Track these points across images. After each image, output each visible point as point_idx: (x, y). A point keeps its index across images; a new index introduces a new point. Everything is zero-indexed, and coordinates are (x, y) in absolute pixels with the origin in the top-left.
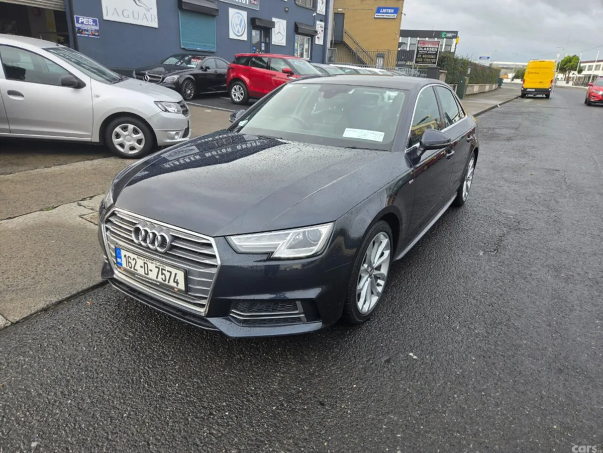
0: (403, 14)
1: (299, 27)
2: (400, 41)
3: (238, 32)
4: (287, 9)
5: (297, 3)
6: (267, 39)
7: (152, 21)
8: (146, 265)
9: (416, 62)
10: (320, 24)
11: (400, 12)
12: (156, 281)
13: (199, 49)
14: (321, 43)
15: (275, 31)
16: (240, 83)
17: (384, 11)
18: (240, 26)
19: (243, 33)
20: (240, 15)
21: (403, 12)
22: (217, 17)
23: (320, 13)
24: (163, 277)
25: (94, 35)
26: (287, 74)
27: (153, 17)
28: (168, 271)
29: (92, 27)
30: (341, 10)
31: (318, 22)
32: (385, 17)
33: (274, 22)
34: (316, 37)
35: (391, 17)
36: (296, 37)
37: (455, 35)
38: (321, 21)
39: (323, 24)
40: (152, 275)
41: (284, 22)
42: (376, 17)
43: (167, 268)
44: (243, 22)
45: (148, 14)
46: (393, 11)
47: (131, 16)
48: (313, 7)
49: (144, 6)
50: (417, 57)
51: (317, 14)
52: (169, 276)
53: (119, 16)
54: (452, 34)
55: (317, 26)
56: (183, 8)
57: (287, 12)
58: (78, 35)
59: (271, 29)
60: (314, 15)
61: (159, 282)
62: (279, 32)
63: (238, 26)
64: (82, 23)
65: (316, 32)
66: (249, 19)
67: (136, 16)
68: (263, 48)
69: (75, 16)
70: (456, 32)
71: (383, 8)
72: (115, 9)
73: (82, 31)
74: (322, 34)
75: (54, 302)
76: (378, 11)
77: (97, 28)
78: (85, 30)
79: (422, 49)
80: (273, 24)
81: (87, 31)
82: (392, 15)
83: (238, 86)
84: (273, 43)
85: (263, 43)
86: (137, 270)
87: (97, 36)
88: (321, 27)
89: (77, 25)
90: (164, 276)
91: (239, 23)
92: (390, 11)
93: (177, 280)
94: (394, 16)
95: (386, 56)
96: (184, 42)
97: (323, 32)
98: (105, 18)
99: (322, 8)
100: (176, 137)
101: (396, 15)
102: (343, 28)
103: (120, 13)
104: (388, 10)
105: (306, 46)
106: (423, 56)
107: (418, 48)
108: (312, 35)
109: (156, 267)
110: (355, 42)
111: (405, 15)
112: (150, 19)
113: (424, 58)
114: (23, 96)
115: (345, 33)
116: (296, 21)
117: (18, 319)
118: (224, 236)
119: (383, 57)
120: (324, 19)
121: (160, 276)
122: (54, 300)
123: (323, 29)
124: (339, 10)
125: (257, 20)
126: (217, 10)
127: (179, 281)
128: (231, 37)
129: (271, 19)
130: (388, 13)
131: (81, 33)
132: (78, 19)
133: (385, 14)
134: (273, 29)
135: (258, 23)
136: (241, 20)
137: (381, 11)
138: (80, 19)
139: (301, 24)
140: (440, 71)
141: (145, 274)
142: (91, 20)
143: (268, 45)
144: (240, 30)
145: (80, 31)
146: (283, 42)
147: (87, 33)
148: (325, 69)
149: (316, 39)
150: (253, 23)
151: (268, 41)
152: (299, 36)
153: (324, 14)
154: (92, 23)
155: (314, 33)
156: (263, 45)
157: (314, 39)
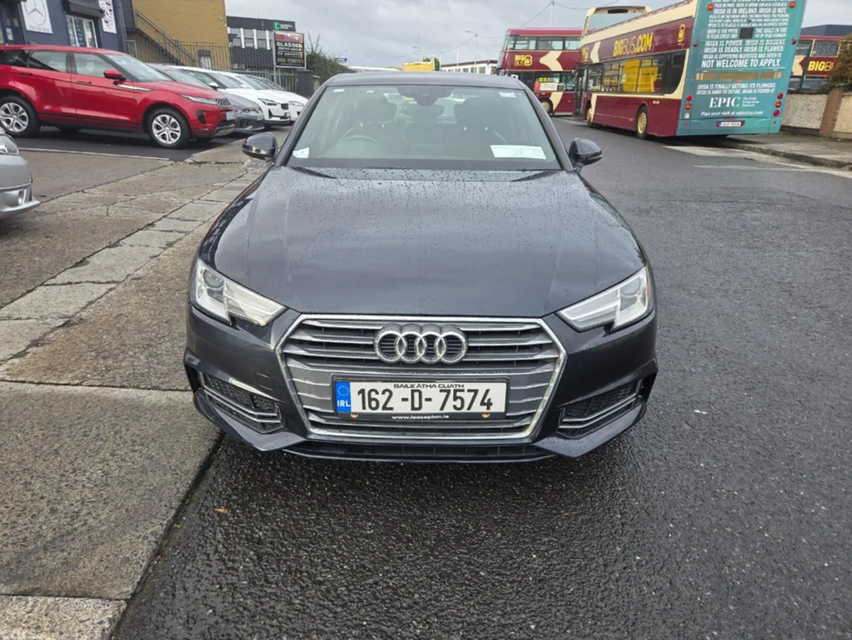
1: (70, 1)
2: (229, 32)
6: (16, 22)
8: (416, 394)
9: (278, 63)
12: (442, 414)
14: (112, 29)
15: (26, 7)
16: (12, 98)
24: (458, 403)
26: (113, 81)
28: (469, 391)
34: (103, 20)
36: (67, 19)
37: (292, 27)
40: (431, 408)
43: (468, 386)
50: (277, 56)
52: (470, 399)
54: (287, 25)
55: (100, 3)
61: (446, 414)
62: (35, 10)
65: (102, 12)
68: (10, 37)
70: (293, 23)
74: (112, 16)
79: (281, 45)
83: (11, 104)
84: (29, 28)
85: (9, 27)
86: (391, 409)
88: (107, 4)
90: (459, 401)
93: (489, 400)
95: (212, 54)
97: (113, 12)
100: (20, 201)
102: (132, 7)
105: (88, 35)
106: (286, 55)
107: (276, 42)
108: (95, 17)
109: (441, 391)
110: (157, 31)
113: (288, 57)
115: (138, 15)
117: (130, 589)
118: (554, 312)
119: (209, 56)
121: (451, 402)
122: (157, 529)
123: (112, 8)
127: (491, 401)
134: (22, 4)
140: (314, 76)
141: (413, 408)
143: (19, 31)
146: (47, 27)
149: (104, 23)
151: (16, 24)
152: (73, 17)
155: (98, 14)
156: (9, 30)
157: (99, 23)
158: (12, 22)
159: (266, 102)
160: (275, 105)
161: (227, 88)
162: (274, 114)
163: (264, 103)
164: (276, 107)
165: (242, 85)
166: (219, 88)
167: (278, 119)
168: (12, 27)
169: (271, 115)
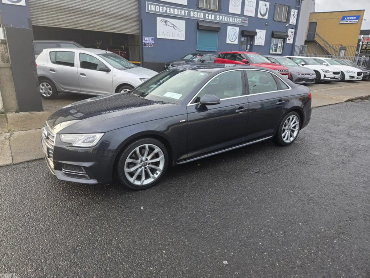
0: (363, 20)
1: (274, 33)
2: (359, 38)
3: (232, 39)
4: (267, 24)
5: (275, 19)
6: (252, 42)
7: (182, 37)
9: (361, 52)
10: (291, 31)
11: (361, 18)
13: (207, 50)
14: (291, 42)
15: (257, 37)
17: (348, 18)
18: (234, 36)
19: (236, 40)
20: (234, 30)
21: (364, 18)
22: (219, 32)
23: (292, 24)
25: (152, 46)
26: (245, 63)
27: (183, 35)
29: (151, 42)
30: (315, 20)
31: (290, 30)
32: (348, 22)
33: (257, 32)
34: (288, 39)
35: (354, 22)
36: (272, 40)
38: (292, 29)
39: (293, 30)
41: (264, 32)
42: (341, 23)
44: (236, 34)
45: (180, 34)
46: (355, 18)
47: (171, 35)
48: (287, 21)
49: (178, 29)
50: (361, 49)
51: (289, 24)
53: (165, 35)
55: (289, 32)
56: (200, 28)
57: (267, 25)
58: (144, 46)
59: (255, 36)
60: (287, 25)
62: (260, 38)
63: (233, 36)
64: (146, 40)
65: (287, 36)
66: (240, 31)
67: (174, 35)
68: (248, 48)
69: (143, 37)
71: (347, 17)
72: (163, 32)
73: (146, 44)
74: (293, 37)
75: (33, 159)
76: (343, 19)
77: (153, 42)
78: (147, 44)
79: (366, 43)
80: (256, 33)
81: (148, 44)
82: (354, 21)
84: (255, 44)
85: (249, 44)
87: (153, 46)
89: (144, 41)
91: (233, 34)
92: (352, 18)
94: (356, 21)
96: (198, 47)
97: (293, 36)
98: (158, 37)
99: (293, 21)
101: (357, 21)
102: (315, 31)
103: (166, 34)
104: (351, 18)
105: (280, 45)
106: (367, 48)
107: (363, 42)
108: (284, 38)
110: (323, 40)
111: (365, 20)
112: (181, 36)
113: (368, 49)
114: (85, 75)
115: (317, 34)
116: (273, 30)
120: (295, 27)
122: (34, 158)
123: (293, 34)
124: (313, 20)
125: (245, 32)
126: (220, 28)
128: (227, 43)
129: (255, 30)
130: (351, 20)
131: (145, 45)
132: (144, 38)
133: (348, 21)
134: (256, 36)
135: (245, 33)
136: (235, 32)
137: (345, 19)
138: (146, 38)
139: (276, 32)
142: (151, 39)
143: (252, 46)
144: (234, 39)
145: (145, 44)
146: (263, 44)
147: (148, 45)
148: (277, 59)
150: (242, 33)
151: (252, 44)
152: (275, 39)
153: (295, 24)
154: (151, 40)
155: (286, 37)
156: (249, 46)
157: (285, 40)
158: (251, 43)
159: (324, 71)
160: (329, 72)
161: (309, 64)
162: (327, 76)
163: (323, 72)
164: (329, 73)
165: (324, 64)
166: (305, 64)
167: (329, 79)
168: (250, 45)
169: (325, 76)
